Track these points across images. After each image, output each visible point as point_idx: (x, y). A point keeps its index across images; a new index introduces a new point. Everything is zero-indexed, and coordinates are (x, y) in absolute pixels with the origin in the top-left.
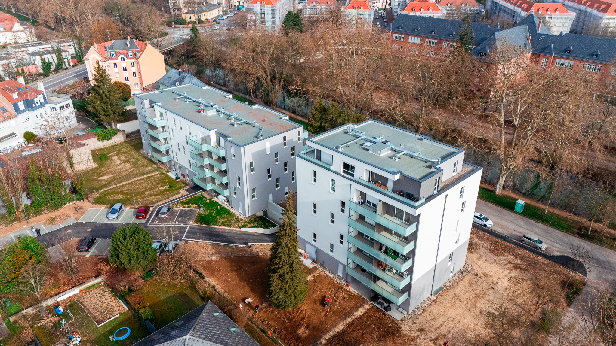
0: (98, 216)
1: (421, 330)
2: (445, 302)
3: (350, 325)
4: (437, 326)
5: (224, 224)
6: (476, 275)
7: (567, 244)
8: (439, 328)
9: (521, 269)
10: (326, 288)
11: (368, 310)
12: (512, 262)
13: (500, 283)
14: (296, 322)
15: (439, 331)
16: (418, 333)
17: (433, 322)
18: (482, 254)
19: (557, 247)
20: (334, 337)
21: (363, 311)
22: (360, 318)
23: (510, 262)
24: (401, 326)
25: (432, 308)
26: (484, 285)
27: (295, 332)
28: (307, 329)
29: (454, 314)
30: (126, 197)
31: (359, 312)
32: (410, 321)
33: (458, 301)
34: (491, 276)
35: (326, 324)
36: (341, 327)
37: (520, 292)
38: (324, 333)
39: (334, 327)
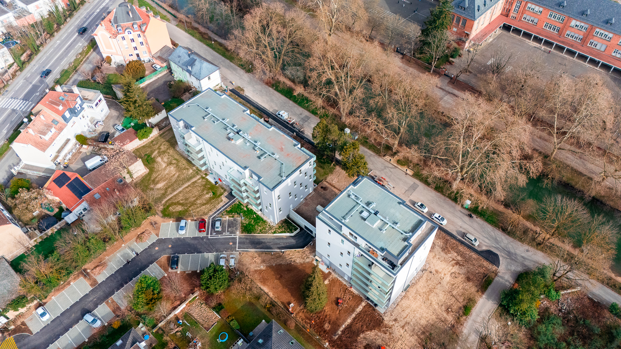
0: (170, 231)
1: (395, 320)
2: (410, 297)
3: (354, 319)
4: (405, 316)
5: (261, 232)
6: (431, 272)
7: (493, 238)
8: (406, 317)
9: (460, 265)
10: (338, 290)
11: (364, 306)
12: (455, 259)
13: (445, 279)
14: (322, 319)
15: (405, 320)
16: (394, 323)
17: (402, 313)
18: (437, 253)
19: (485, 242)
20: (346, 329)
21: (362, 308)
22: (359, 314)
23: (453, 260)
24: (384, 317)
25: (402, 302)
26: (435, 281)
27: (323, 327)
28: (329, 324)
29: (415, 306)
30: (184, 208)
31: (359, 308)
32: (389, 313)
33: (418, 296)
34: (440, 273)
35: (340, 319)
36: (349, 321)
37: (456, 285)
38: (339, 326)
39: (345, 322)
